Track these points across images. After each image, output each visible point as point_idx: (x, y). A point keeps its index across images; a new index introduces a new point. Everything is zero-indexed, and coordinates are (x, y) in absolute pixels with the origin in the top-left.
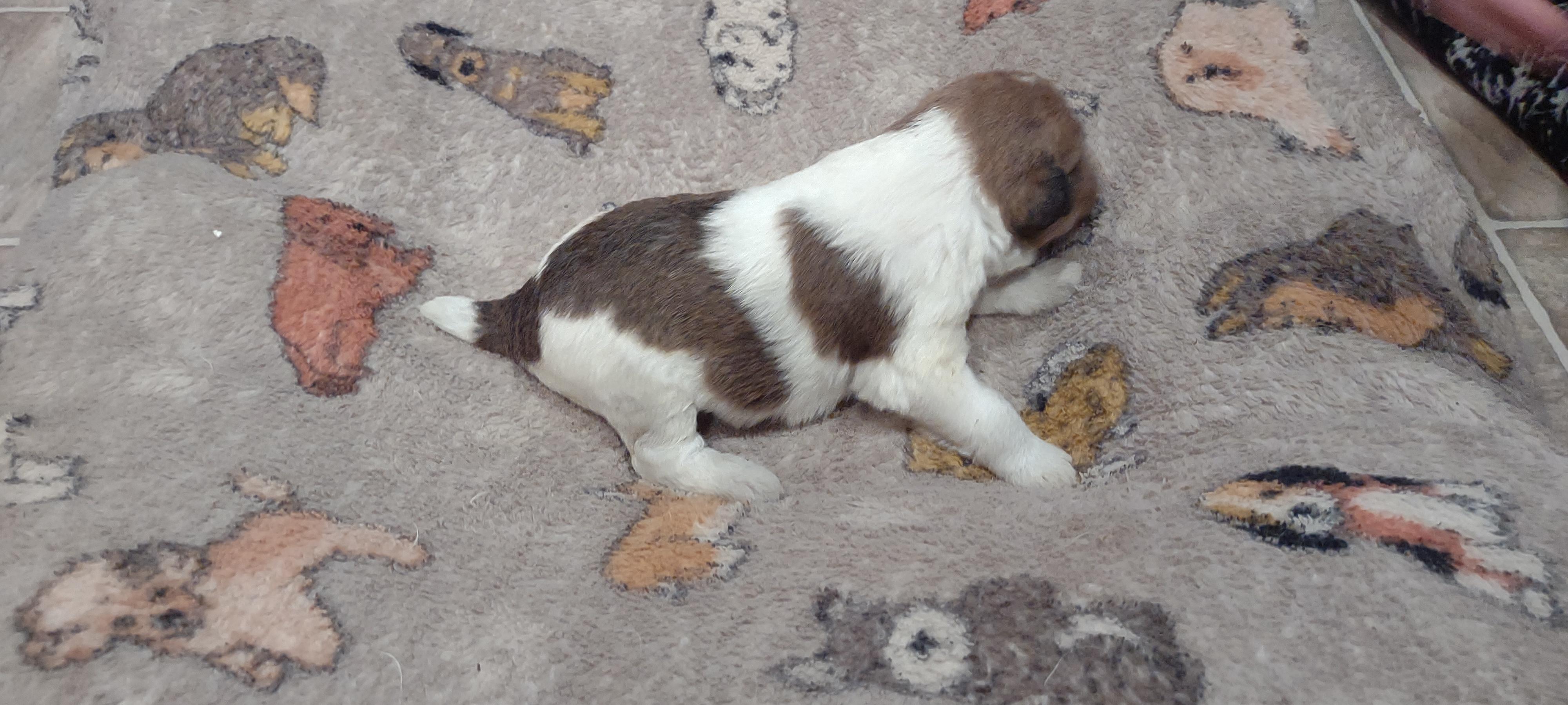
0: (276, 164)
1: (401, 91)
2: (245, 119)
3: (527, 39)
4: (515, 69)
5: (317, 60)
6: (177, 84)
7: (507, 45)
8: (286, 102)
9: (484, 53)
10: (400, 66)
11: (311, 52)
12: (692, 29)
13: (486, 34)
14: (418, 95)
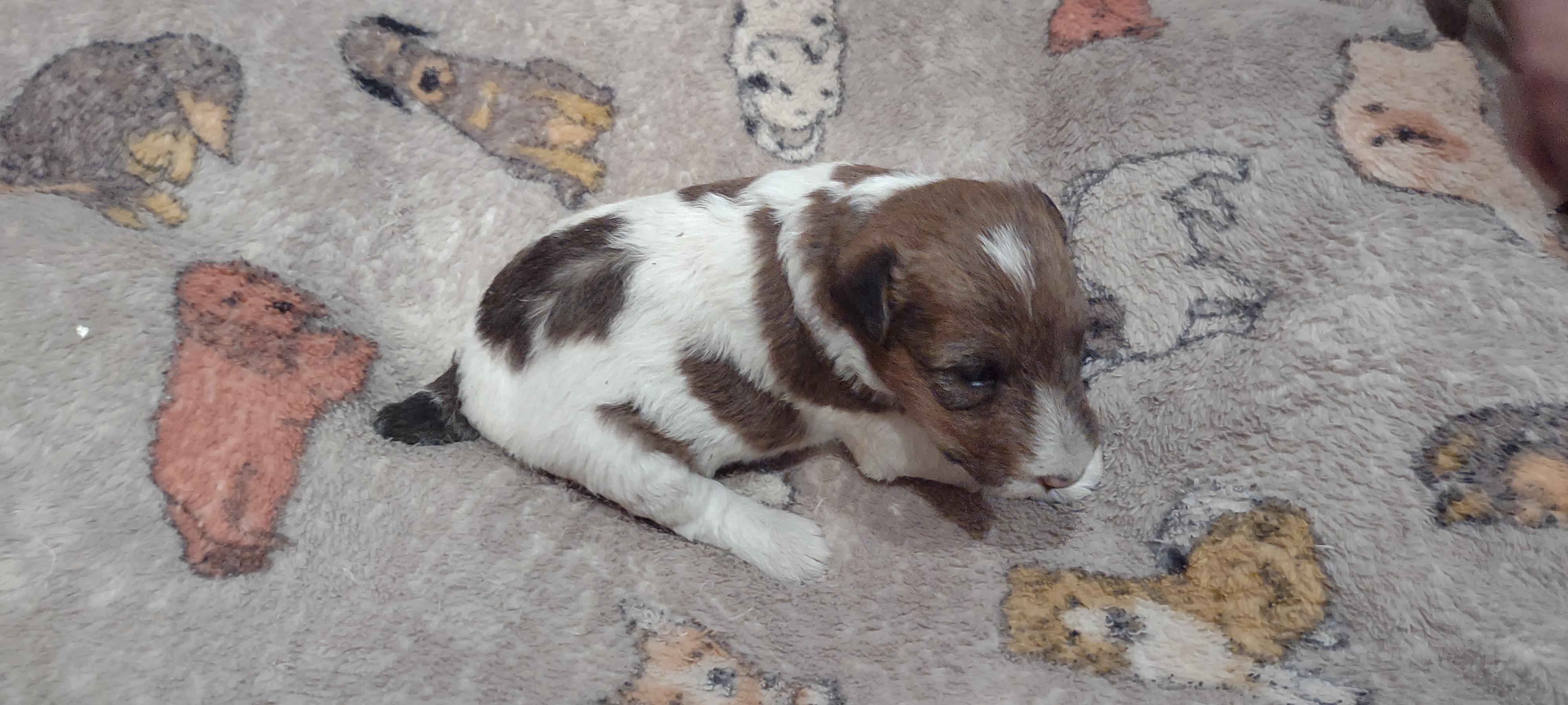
0: (174, 212)
1: (343, 115)
2: (133, 147)
3: (508, 43)
4: (491, 85)
5: (232, 68)
6: (41, 95)
7: (481, 49)
8: (189, 127)
9: (452, 61)
10: (343, 79)
11: (223, 56)
12: (717, 40)
13: (454, 33)
14: (365, 121)
